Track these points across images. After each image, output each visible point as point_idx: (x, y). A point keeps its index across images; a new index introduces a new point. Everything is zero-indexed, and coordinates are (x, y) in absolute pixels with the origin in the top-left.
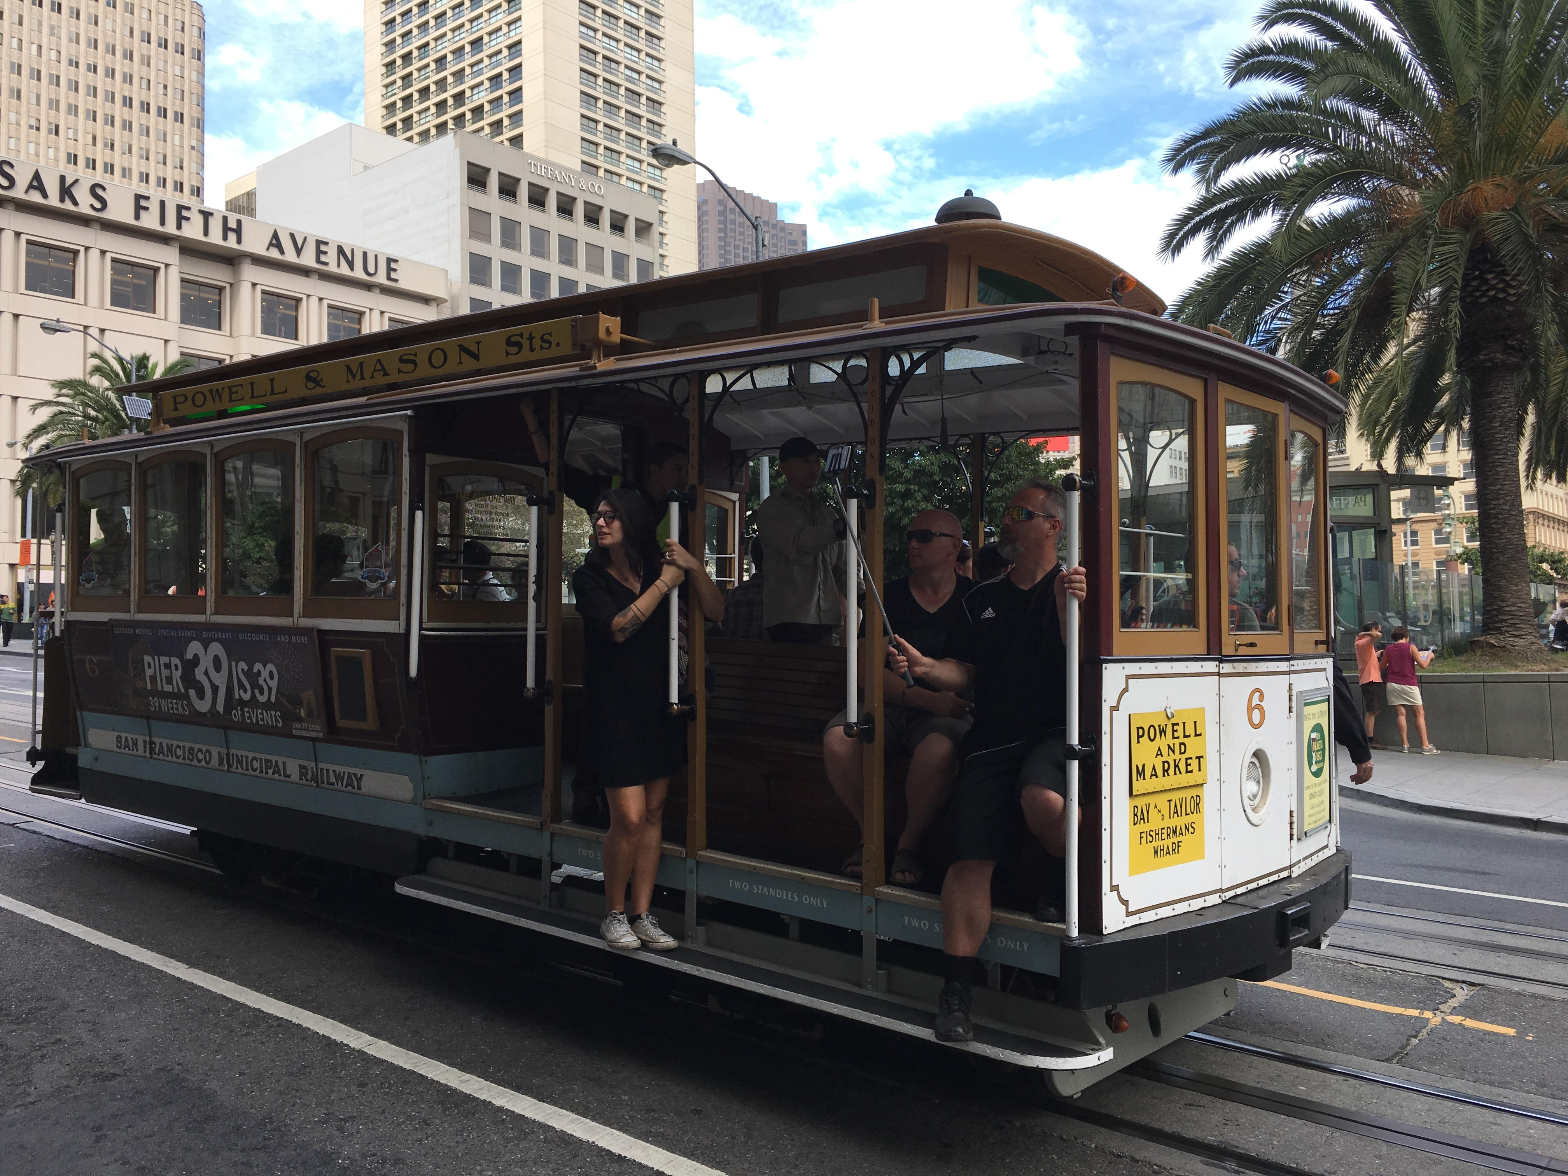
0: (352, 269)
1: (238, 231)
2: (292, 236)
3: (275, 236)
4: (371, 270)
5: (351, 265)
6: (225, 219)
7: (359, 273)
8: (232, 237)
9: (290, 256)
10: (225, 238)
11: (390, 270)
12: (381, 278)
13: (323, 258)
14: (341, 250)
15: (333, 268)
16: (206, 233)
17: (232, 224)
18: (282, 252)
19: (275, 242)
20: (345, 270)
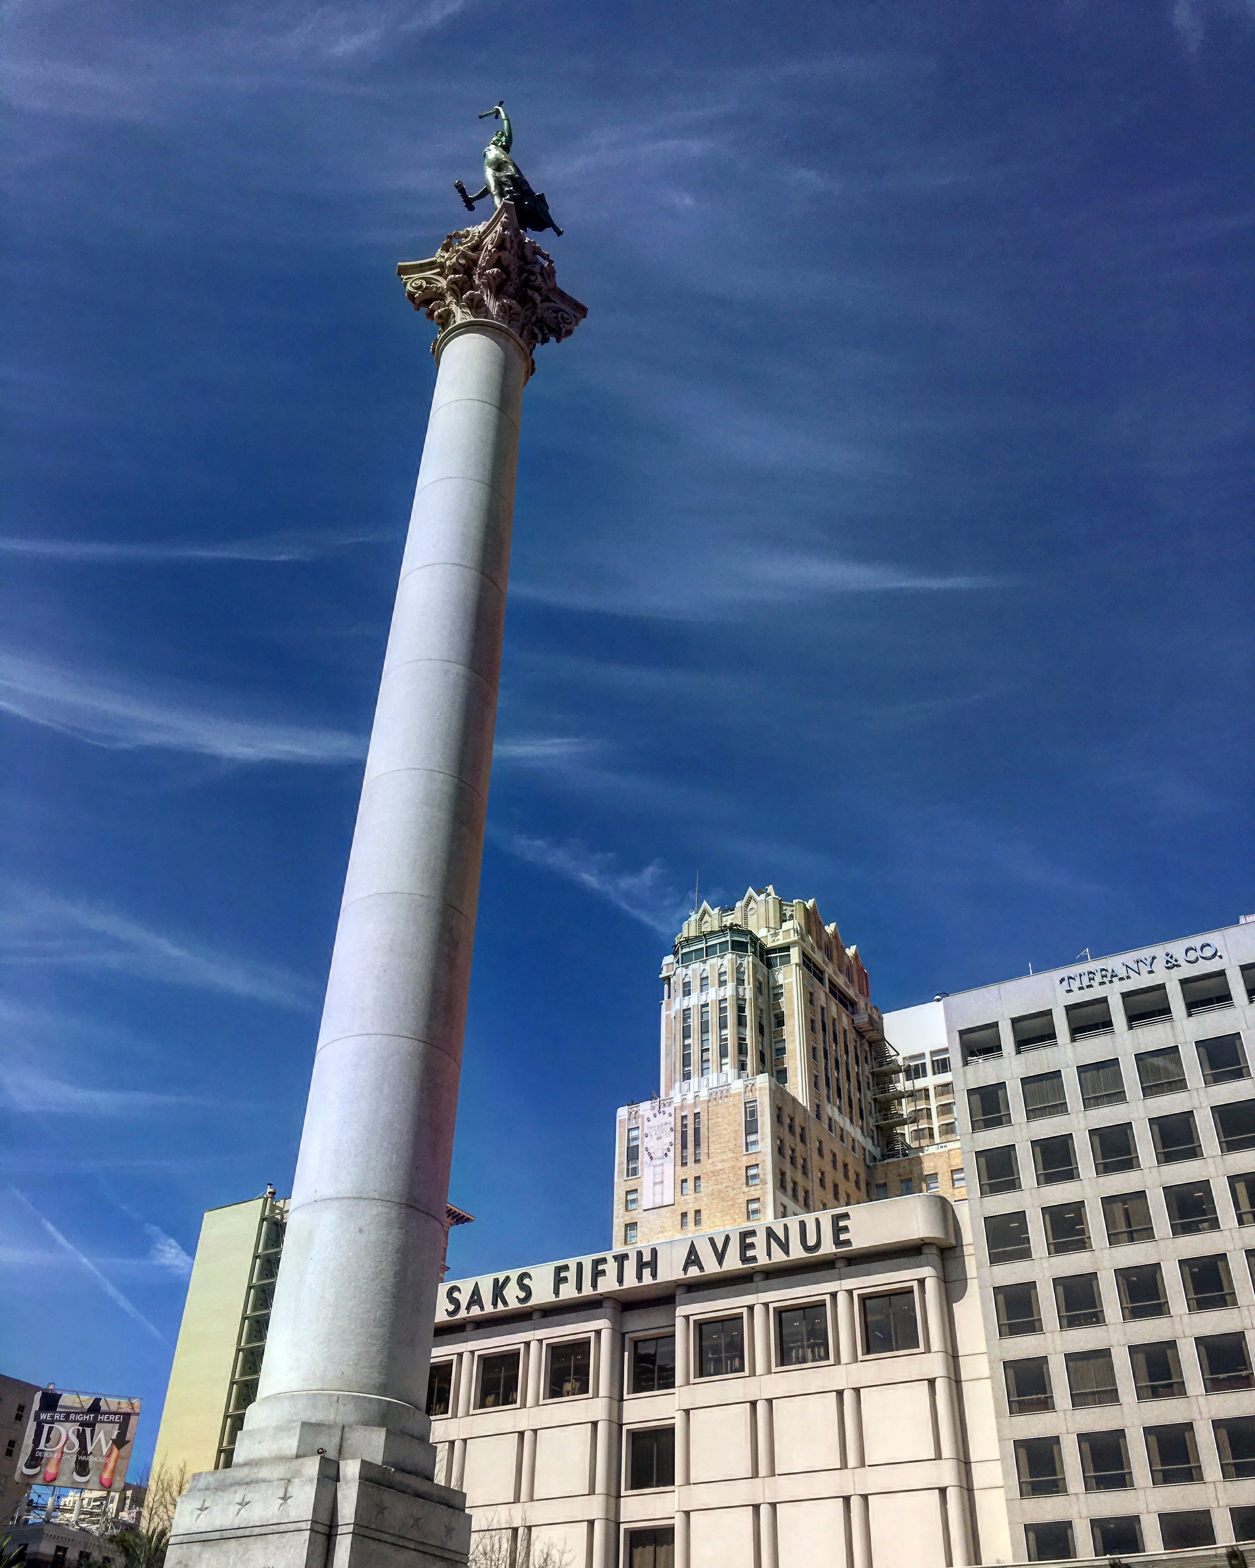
0: (787, 1253)
1: (653, 1264)
2: (712, 1241)
3: (692, 1250)
4: (811, 1241)
5: (785, 1247)
6: (640, 1254)
7: (797, 1252)
8: (647, 1272)
9: (711, 1267)
10: (640, 1277)
11: (838, 1230)
12: (828, 1248)
13: (750, 1253)
14: (770, 1233)
15: (763, 1260)
16: (620, 1281)
17: (647, 1258)
18: (701, 1268)
19: (693, 1258)
20: (779, 1256)
